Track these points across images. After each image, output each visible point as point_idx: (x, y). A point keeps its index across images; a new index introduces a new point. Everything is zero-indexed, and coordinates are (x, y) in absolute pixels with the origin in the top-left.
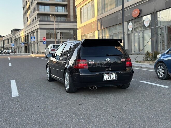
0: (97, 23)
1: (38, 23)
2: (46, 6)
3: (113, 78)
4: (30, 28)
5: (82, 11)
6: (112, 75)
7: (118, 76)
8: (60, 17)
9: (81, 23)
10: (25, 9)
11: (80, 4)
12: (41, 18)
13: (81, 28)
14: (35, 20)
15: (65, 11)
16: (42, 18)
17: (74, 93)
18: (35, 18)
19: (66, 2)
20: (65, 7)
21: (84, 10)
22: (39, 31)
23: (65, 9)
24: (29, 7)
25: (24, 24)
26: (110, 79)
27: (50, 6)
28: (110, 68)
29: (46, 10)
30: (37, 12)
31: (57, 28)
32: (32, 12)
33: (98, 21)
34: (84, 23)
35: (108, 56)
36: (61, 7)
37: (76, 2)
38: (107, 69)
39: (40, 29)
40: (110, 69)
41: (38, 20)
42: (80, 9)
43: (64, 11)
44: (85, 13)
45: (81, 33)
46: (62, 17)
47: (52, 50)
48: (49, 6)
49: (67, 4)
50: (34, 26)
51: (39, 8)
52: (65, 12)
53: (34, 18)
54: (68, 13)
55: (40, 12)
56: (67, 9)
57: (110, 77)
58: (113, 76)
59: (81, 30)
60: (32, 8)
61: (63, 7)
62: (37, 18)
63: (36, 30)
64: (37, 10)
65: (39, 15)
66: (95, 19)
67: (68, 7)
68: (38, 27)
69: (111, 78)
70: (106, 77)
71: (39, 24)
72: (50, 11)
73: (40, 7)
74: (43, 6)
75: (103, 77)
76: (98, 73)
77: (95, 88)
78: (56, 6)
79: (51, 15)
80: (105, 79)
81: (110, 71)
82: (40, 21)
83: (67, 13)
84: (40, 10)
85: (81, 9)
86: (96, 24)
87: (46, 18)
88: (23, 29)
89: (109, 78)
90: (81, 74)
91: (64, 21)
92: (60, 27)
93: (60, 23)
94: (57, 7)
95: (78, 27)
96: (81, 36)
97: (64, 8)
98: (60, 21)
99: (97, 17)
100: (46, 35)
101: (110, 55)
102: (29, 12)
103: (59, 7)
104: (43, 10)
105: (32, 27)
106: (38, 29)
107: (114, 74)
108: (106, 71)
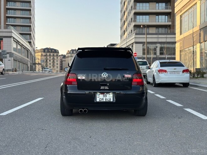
1: (134, 37)
2: (144, 16)
3: (109, 99)
4: (125, 42)
5: (183, 19)
6: (108, 95)
7: (117, 96)
8: (161, 29)
9: (181, 34)
10: (123, 21)
11: (180, 10)
13: (180, 40)
14: (132, 32)
15: (168, 20)
16: (139, 31)
18: (132, 31)
19: (170, 9)
20: (169, 16)
21: (185, 18)
22: (134, 45)
23: (168, 18)
24: (127, 19)
25: (121, 38)
26: (104, 100)
27: (150, 16)
28: (107, 86)
29: (144, 21)
30: (133, 24)
31: (157, 42)
32: (129, 24)
33: (200, 31)
34: (185, 34)
35: (106, 70)
36: (164, 17)
37: (175, 8)
38: (102, 88)
39: (135, 44)
40: (107, 88)
41: (134, 33)
42: (180, 17)
43: (166, 20)
44: (186, 22)
45: (181, 48)
46: (164, 28)
48: (148, 16)
49: (171, 12)
50: (129, 40)
51: (136, 18)
52: (168, 22)
53: (130, 31)
54: (172, 23)
55: (137, 23)
56: (170, 18)
57: (105, 98)
58: (110, 97)
59: (180, 43)
60: (129, 19)
61: (165, 15)
62: (133, 30)
63: (132, 45)
65: (136, 27)
66: (197, 28)
67: (172, 15)
68: (133, 41)
69: (106, 99)
70: (100, 97)
71: (135, 38)
72: (149, 22)
73: (138, 17)
74: (141, 17)
75: (94, 97)
77: (85, 111)
78: (156, 15)
79: (142, 26)
80: (98, 100)
81: (107, 89)
82: (136, 34)
83: (170, 23)
84: (138, 20)
86: (199, 35)
87: (145, 30)
88: (118, 44)
89: (102, 99)
90: (68, 92)
91: (166, 32)
92: (160, 40)
93: (160, 36)
94: (158, 16)
95: (176, 40)
96: (180, 51)
97: (167, 17)
98: (161, 33)
99: (199, 25)
100: (143, 50)
101: (108, 68)
102: (126, 24)
103: (160, 16)
104: (141, 21)
105: (127, 41)
106: (134, 44)
107: (112, 95)
108: (102, 89)
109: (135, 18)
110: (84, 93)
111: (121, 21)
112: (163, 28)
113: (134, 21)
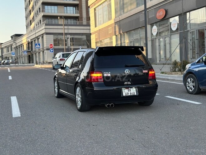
0: (115, 27)
1: (44, 27)
2: (53, 7)
3: (133, 93)
4: (34, 33)
5: (97, 12)
6: (132, 90)
7: (139, 90)
8: (70, 20)
9: (96, 26)
10: (28, 10)
11: (94, 4)
12: (47, 21)
13: (95, 32)
14: (40, 23)
15: (76, 12)
16: (49, 21)
17: (87, 112)
18: (40, 21)
19: (77, 1)
20: (76, 7)
22: (45, 36)
23: (76, 10)
24: (33, 8)
25: (27, 28)
26: (130, 95)
28: (130, 81)
29: (53, 11)
30: (42, 14)
31: (67, 33)
32: (37, 14)
33: (115, 25)
34: (100, 27)
35: (127, 67)
36: (72, 8)
38: (125, 83)
39: (46, 34)
40: (129, 83)
41: (43, 24)
43: (74, 12)
44: (100, 15)
45: (96, 39)
46: (73, 20)
47: (61, 60)
48: (57, 7)
49: (78, 4)
50: (38, 30)
52: (76, 13)
53: (38, 21)
54: (80, 15)
55: (46, 14)
56: (78, 10)
57: (129, 92)
58: (133, 91)
59: (95, 35)
60: (36, 8)
61: (73, 7)
62: (42, 21)
63: (42, 36)
64: (42, 12)
65: (45, 17)
66: (112, 22)
67: (79, 7)
68: (43, 32)
69: (131, 93)
70: (125, 92)
71: (45, 29)
72: (58, 13)
73: (46, 7)
74: (49, 7)
75: (121, 92)
76: (115, 88)
77: (112, 105)
78: (65, 6)
79: (59, 18)
80: (124, 95)
81: (129, 84)
82: (46, 25)
83: (78, 15)
84: (46, 11)
85: (95, 9)
87: (54, 21)
88: (25, 35)
90: (95, 89)
91: (75, 24)
92: (70, 31)
93: (70, 27)
94: (66, 7)
95: (91, 32)
96: (96, 42)
97: (74, 8)
98: (70, 24)
99: (114, 19)
100: (54, 41)
101: (129, 65)
102: (32, 14)
103: (68, 8)
104: (49, 11)
105: (37, 31)
106: (44, 34)
107: (135, 89)
108: (125, 85)
109: (43, 8)
110: (113, 89)
111: (26, 10)
112: (71, 20)
113: (42, 11)
